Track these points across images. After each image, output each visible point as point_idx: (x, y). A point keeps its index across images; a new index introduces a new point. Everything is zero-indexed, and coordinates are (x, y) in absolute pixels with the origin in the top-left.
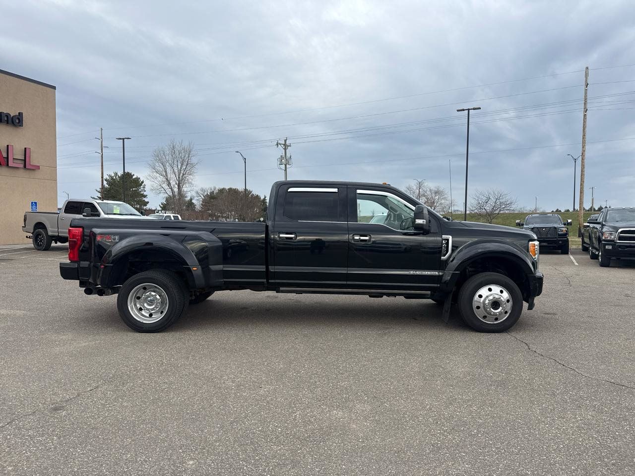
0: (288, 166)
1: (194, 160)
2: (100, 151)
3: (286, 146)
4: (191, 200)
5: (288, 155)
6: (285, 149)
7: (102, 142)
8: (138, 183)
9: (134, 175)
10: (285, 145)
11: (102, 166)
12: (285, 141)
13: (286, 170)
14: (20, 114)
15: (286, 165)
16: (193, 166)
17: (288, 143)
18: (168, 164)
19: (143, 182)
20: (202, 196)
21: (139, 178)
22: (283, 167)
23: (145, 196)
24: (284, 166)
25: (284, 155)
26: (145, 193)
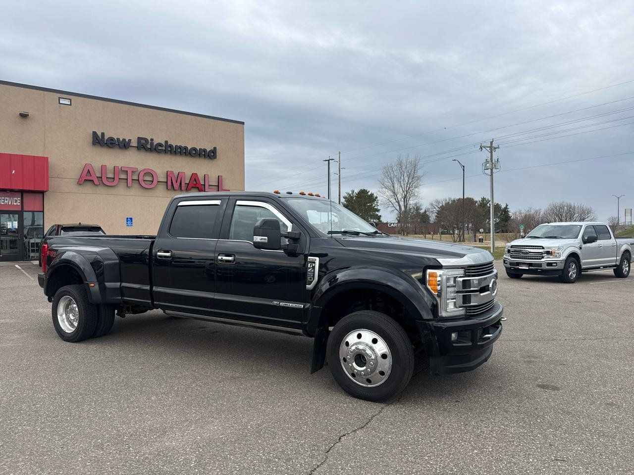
0: (494, 170)
1: (420, 173)
2: (338, 173)
3: (492, 149)
4: (425, 212)
5: (495, 158)
6: (491, 153)
7: (340, 165)
8: (372, 199)
9: (369, 191)
10: (491, 147)
11: (340, 185)
12: (492, 143)
13: (492, 175)
14: (215, 148)
15: (492, 170)
16: (419, 178)
17: (494, 145)
18: (395, 179)
19: (376, 198)
20: (437, 208)
21: (373, 194)
22: (489, 172)
23: (378, 211)
24: (490, 170)
25: (489, 159)
26: (379, 208)
